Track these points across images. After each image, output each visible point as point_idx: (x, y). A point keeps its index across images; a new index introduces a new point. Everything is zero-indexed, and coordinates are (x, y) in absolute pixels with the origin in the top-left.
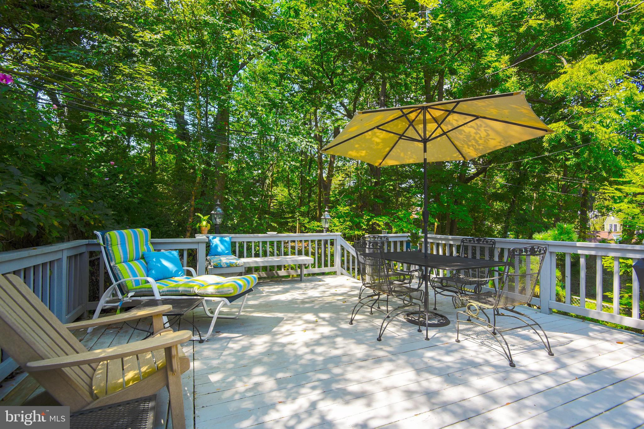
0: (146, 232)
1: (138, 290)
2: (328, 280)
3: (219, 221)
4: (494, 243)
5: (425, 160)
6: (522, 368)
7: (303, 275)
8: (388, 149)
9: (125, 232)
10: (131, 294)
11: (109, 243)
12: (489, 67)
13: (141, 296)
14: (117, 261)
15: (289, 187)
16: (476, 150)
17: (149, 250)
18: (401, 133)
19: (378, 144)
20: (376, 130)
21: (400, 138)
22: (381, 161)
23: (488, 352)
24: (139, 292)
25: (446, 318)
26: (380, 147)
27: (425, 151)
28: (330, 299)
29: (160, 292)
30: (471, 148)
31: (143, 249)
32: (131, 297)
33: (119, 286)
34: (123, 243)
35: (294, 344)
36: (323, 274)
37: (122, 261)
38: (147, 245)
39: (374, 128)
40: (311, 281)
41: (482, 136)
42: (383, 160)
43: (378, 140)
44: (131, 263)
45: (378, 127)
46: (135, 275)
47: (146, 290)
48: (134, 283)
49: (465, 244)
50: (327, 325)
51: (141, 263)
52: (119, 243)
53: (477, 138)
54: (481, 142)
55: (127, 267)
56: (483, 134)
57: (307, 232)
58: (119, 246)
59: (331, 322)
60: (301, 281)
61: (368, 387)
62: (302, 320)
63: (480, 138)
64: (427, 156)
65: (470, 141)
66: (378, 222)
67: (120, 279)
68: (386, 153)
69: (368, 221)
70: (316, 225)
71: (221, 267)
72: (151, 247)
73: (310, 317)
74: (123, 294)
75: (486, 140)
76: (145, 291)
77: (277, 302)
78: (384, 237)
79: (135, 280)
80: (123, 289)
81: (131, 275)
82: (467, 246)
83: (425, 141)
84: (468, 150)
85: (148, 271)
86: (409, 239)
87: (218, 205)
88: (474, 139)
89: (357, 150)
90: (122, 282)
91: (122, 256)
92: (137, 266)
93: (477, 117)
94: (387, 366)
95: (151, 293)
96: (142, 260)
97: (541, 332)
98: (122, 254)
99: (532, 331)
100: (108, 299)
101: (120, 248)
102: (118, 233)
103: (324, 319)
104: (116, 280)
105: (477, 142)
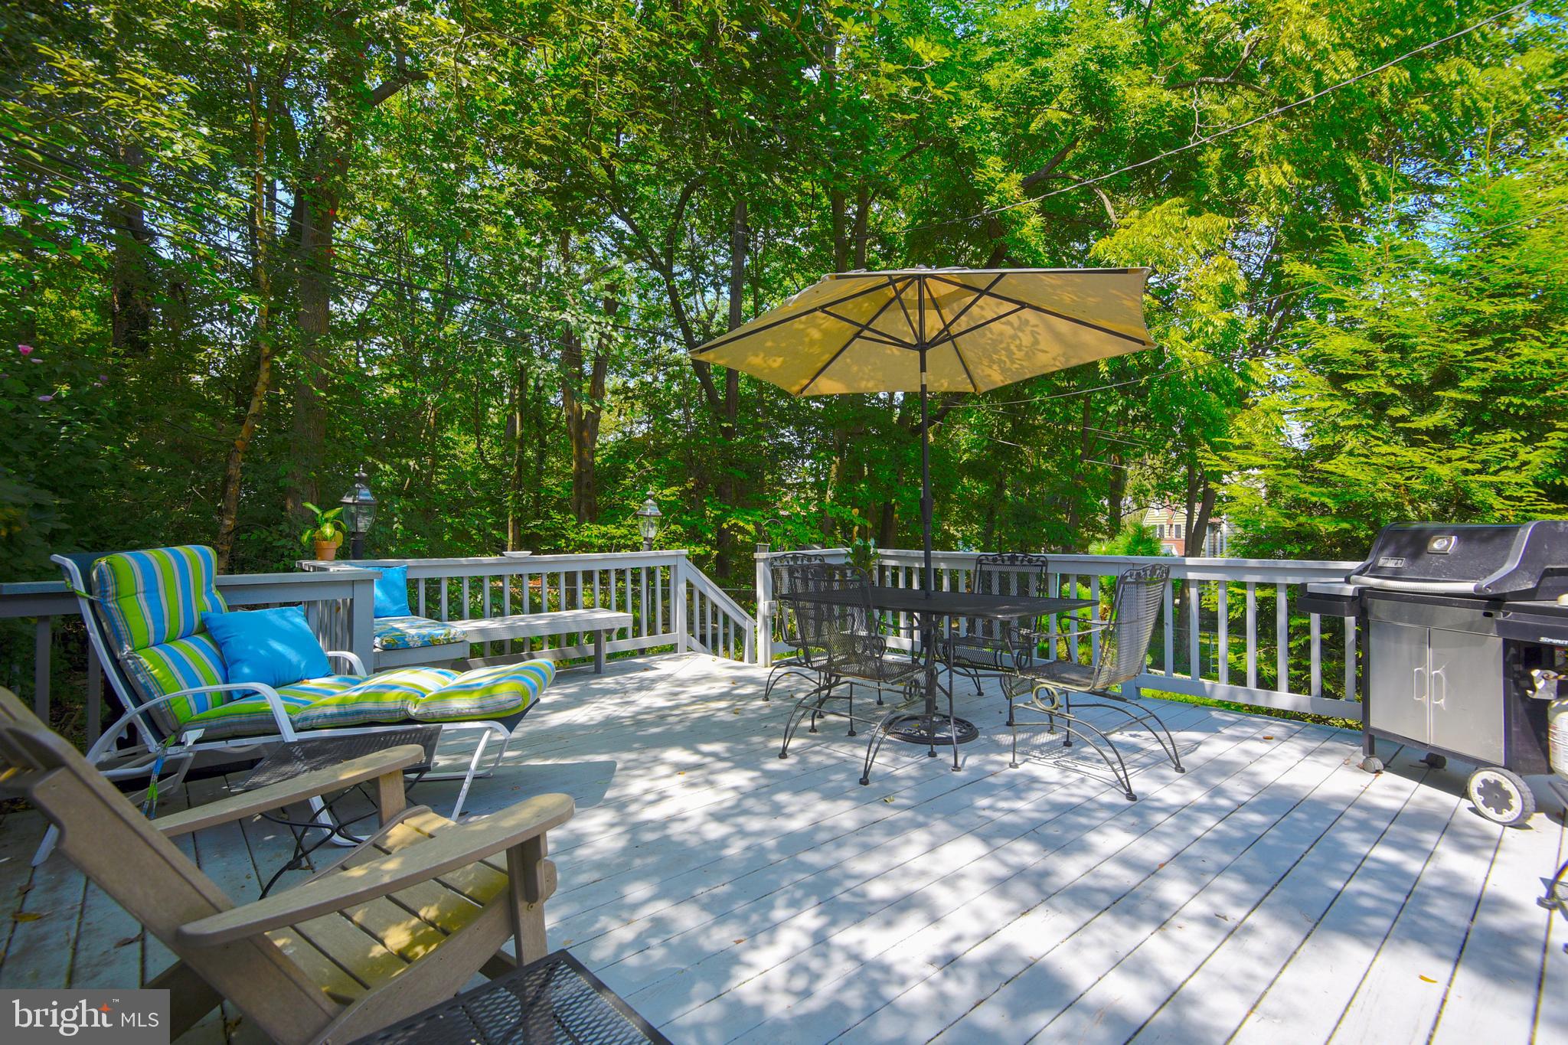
0: (206, 556)
1: (214, 723)
2: (665, 666)
3: (363, 524)
4: (1045, 564)
5: (923, 387)
6: (1157, 804)
7: (604, 658)
8: (827, 357)
9: (152, 554)
10: (191, 736)
11: (111, 589)
12: (991, 191)
13: (226, 739)
14: (138, 643)
15: (478, 434)
16: (1003, 371)
17: (216, 607)
18: (863, 322)
19: (812, 343)
20: (818, 313)
21: (858, 335)
22: (805, 382)
23: (1083, 780)
24: (218, 727)
25: (969, 725)
26: (816, 350)
27: (923, 369)
28: (698, 711)
29: (292, 723)
30: (995, 367)
31: (202, 604)
32: (197, 742)
33: (147, 716)
34: (151, 590)
35: (684, 820)
36: (642, 652)
37: (152, 640)
38: (209, 592)
39: (815, 310)
40: (623, 671)
41: (1024, 343)
42: (812, 380)
43: (816, 334)
44: (175, 646)
45: (822, 308)
46: (193, 681)
47: (244, 718)
48: (193, 704)
49: (985, 568)
50: (732, 768)
51: (200, 645)
52: (141, 588)
53: (1012, 347)
54: (1019, 354)
55: (168, 660)
56: (1026, 339)
57: (572, 552)
58: (141, 596)
59: (741, 762)
60: (598, 672)
61: (909, 886)
62: (663, 763)
63: (1019, 347)
64: (928, 378)
65: (996, 352)
66: (741, 524)
67: (151, 697)
68: (820, 365)
69: (719, 520)
70: (596, 532)
71: (407, 647)
72: (218, 596)
73: (677, 755)
74: (159, 736)
75: (1029, 355)
76: (241, 723)
77: (569, 729)
78: (816, 556)
79: (196, 696)
80: (162, 724)
81: (182, 682)
82: (989, 573)
83: (922, 346)
84: (988, 371)
85: (226, 669)
86: (849, 560)
87: (360, 479)
88: (1007, 349)
89: (769, 353)
90: (156, 706)
91: (151, 628)
92: (196, 653)
93: (1023, 305)
94: (920, 837)
95: (267, 725)
96: (201, 638)
97: (1162, 735)
98: (150, 621)
99: (1147, 734)
100: (104, 757)
101: (144, 603)
102: (135, 557)
103: (715, 755)
104: (138, 701)
105: (1010, 354)
